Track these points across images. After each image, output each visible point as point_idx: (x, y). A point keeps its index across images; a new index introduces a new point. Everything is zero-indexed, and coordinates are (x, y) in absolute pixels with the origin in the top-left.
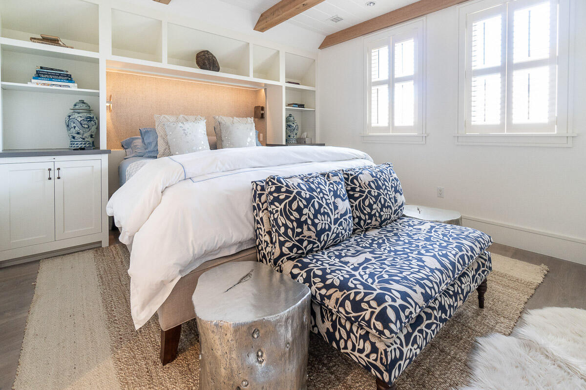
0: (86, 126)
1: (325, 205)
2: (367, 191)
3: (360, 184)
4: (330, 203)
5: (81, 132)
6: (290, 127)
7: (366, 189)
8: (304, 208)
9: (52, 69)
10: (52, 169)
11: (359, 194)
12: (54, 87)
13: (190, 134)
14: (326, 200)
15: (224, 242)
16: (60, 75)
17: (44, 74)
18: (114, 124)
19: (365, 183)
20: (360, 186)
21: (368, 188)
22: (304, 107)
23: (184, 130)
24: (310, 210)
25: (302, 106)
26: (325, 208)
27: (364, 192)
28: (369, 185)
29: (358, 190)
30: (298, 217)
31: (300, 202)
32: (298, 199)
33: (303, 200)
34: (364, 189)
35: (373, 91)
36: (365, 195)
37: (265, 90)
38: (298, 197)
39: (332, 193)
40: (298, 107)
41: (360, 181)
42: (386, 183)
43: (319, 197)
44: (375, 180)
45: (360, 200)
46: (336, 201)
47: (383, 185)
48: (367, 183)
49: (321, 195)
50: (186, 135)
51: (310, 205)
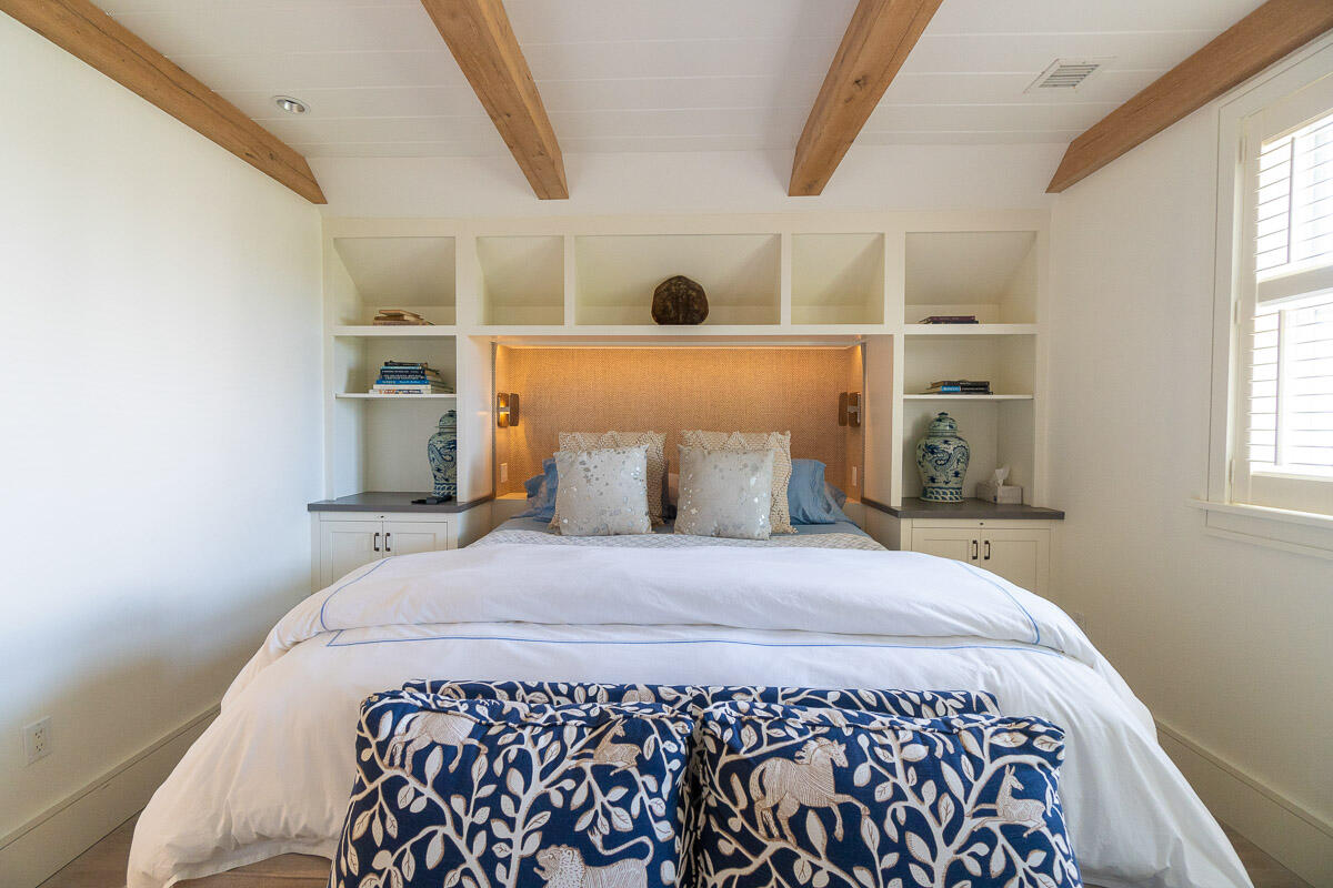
0: (448, 458)
1: (472, 862)
2: (773, 846)
3: (751, 802)
4: (507, 862)
5: (441, 467)
6: (933, 453)
7: (770, 836)
8: (383, 847)
9: (401, 364)
10: (381, 534)
11: (736, 845)
12: (401, 395)
13: (597, 479)
14: (492, 840)
15: (305, 827)
16: (410, 372)
17: (390, 374)
18: (529, 445)
19: (775, 809)
20: (749, 814)
21: (783, 836)
22: (987, 392)
23: (588, 470)
24: (398, 863)
25: (982, 387)
26: (468, 873)
27: (757, 848)
28: (797, 823)
29: (736, 823)
30: (355, 870)
31: (377, 821)
32: (376, 807)
33: (390, 817)
34: (760, 835)
35: (1259, 324)
36: (756, 862)
37: (864, 346)
38: (381, 798)
39: (543, 818)
40: (963, 392)
41: (755, 792)
42: (916, 845)
43: (467, 821)
44: (843, 807)
45: (732, 877)
46: (542, 858)
47: (886, 846)
48: (789, 809)
49: (483, 815)
50: (588, 481)
51: (407, 845)
